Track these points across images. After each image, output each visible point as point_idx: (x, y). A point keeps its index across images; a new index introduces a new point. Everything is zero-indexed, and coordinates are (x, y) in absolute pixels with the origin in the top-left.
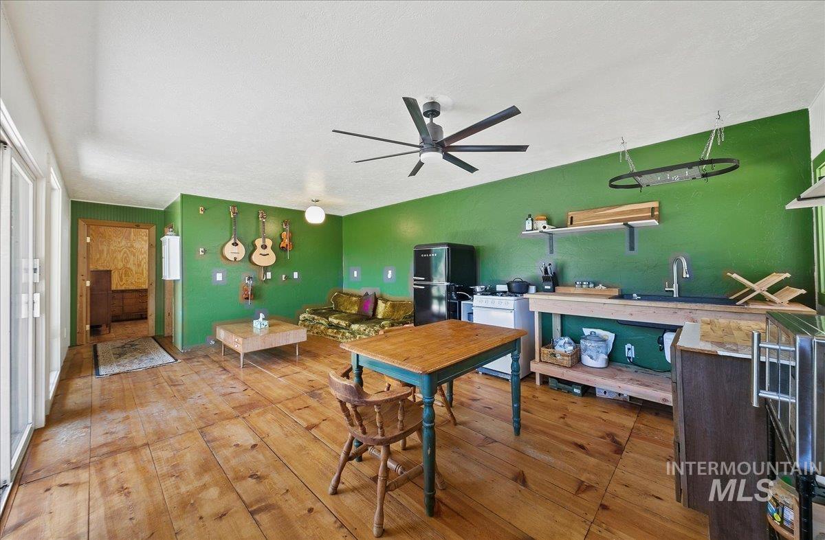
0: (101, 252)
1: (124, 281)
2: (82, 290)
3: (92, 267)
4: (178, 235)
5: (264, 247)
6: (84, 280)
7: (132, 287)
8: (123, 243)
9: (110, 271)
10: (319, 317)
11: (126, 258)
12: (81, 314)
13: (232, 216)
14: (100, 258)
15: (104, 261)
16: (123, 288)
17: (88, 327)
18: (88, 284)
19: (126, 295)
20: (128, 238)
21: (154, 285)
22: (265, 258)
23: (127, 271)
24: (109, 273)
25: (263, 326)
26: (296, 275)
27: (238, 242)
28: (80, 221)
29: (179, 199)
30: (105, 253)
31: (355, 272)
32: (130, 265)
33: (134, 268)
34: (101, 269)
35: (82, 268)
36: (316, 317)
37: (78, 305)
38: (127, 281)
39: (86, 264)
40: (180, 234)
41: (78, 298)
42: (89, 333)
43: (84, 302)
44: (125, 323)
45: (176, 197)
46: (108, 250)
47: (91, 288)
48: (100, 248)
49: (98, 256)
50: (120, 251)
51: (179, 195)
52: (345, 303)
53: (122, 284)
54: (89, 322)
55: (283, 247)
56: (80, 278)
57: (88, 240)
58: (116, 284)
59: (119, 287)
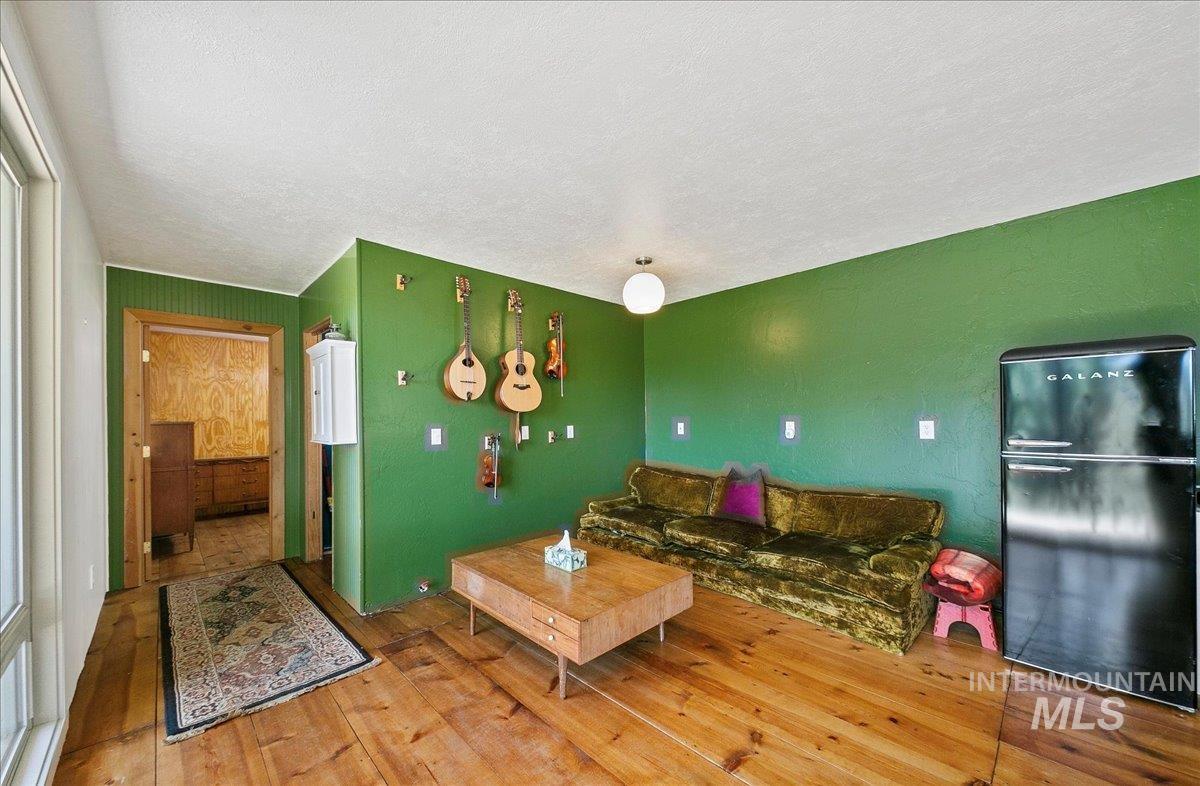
0: (172, 389)
1: (214, 443)
2: (133, 467)
3: (155, 417)
4: (348, 338)
5: (521, 370)
6: (137, 445)
7: (228, 455)
8: (212, 372)
9: (193, 424)
10: (632, 524)
11: (216, 400)
12: (133, 519)
13: (459, 300)
14: (170, 400)
15: (179, 404)
16: (212, 456)
17: (147, 547)
18: (147, 452)
19: (219, 469)
20: (220, 363)
21: (282, 453)
22: (522, 395)
23: (219, 424)
24: (189, 427)
25: (577, 566)
26: (570, 432)
27: (474, 359)
28: (127, 313)
29: (354, 255)
30: (179, 390)
31: (681, 426)
32: (224, 414)
33: (231, 419)
34: (173, 419)
35: (133, 418)
36: (624, 524)
37: (126, 500)
38: (218, 442)
39: (141, 410)
40: (355, 333)
41: (126, 484)
42: (149, 557)
43: (137, 493)
44: (219, 522)
45: (345, 247)
46: (185, 387)
47: (154, 461)
48: (170, 381)
49: (167, 394)
50: (206, 387)
51: (354, 241)
52: (668, 491)
53: (209, 448)
54: (149, 535)
55: (551, 372)
56: (129, 441)
57: (146, 356)
58: (203, 449)
59: (204, 454)
